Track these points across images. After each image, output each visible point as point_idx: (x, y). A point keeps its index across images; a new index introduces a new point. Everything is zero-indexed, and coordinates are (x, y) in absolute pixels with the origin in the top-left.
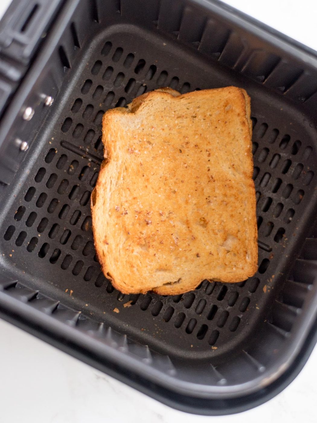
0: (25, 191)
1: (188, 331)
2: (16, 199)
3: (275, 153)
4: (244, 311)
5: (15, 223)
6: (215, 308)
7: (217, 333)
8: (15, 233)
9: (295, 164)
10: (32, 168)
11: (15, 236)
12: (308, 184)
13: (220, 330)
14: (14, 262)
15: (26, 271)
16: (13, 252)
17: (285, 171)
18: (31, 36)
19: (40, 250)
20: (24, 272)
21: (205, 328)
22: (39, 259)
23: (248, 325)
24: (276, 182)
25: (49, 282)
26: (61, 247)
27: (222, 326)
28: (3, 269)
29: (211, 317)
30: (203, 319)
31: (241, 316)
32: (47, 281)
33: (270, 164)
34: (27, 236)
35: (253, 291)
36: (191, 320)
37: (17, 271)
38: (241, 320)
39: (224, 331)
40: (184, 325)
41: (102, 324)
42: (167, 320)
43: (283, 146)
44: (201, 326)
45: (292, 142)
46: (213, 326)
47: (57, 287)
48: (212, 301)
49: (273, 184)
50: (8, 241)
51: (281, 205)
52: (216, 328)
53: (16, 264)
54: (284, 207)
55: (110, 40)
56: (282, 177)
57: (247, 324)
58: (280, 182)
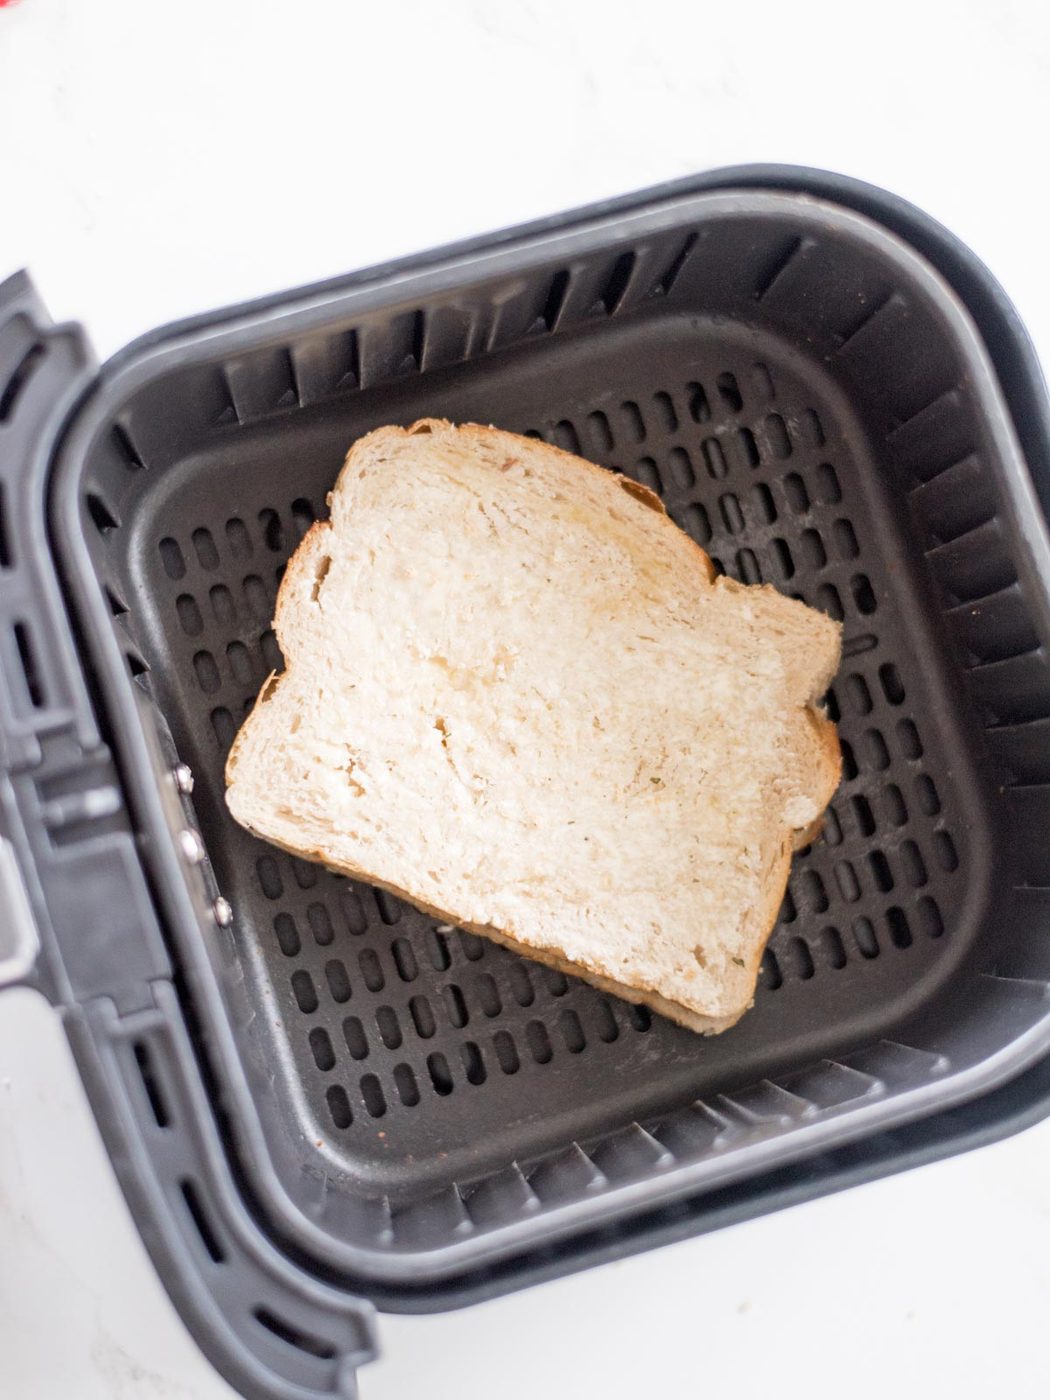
0: (289, 996)
1: (871, 954)
2: (287, 1028)
3: (699, 443)
4: (936, 808)
5: (332, 1078)
6: (878, 859)
7: (930, 902)
8: (349, 1097)
9: (759, 428)
10: (259, 937)
11: (358, 1102)
12: (822, 441)
13: (927, 890)
14: (405, 1155)
15: (444, 1148)
16: (384, 1138)
17: (755, 458)
18: (67, 701)
19: (434, 1081)
20: (445, 1155)
21: (896, 916)
22: (446, 1101)
23: (971, 827)
24: (756, 496)
25: (510, 1125)
26: (469, 1034)
27: (923, 880)
28: (398, 1189)
29: (886, 883)
30: (877, 904)
31: (941, 824)
32: (505, 1128)
33: (712, 472)
34: (380, 1078)
35: (918, 752)
36: (853, 928)
37: (428, 1167)
38: (949, 830)
39: (940, 884)
40: (852, 950)
41: (699, 1102)
42: (809, 972)
43: (703, 415)
44: (883, 919)
45: (712, 392)
46: (908, 898)
47: (535, 1119)
48: (859, 848)
49: (754, 507)
50: (352, 1127)
51: (812, 533)
52: (918, 894)
53: (415, 1156)
54: (820, 532)
55: (162, 536)
56: (760, 475)
57: (968, 827)
58: (765, 489)
